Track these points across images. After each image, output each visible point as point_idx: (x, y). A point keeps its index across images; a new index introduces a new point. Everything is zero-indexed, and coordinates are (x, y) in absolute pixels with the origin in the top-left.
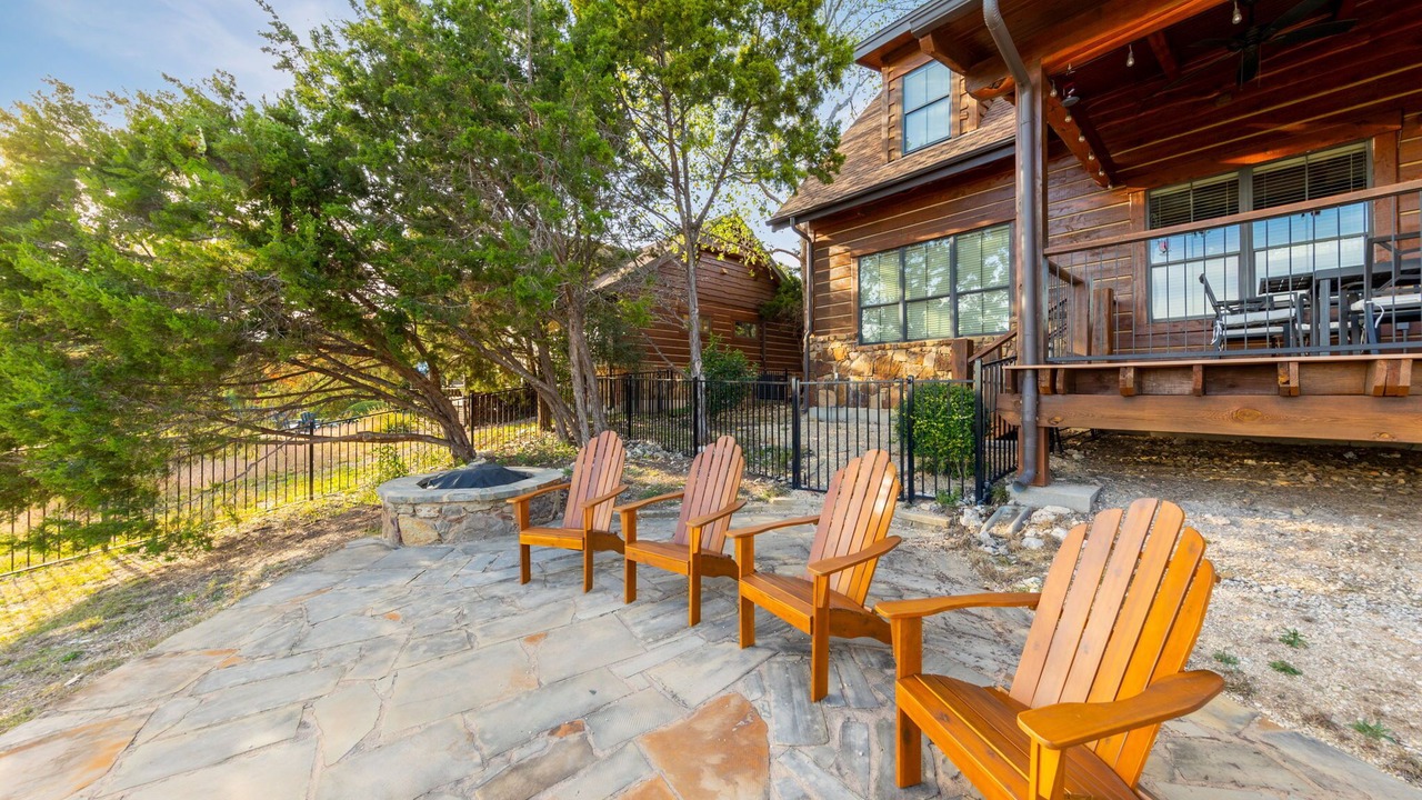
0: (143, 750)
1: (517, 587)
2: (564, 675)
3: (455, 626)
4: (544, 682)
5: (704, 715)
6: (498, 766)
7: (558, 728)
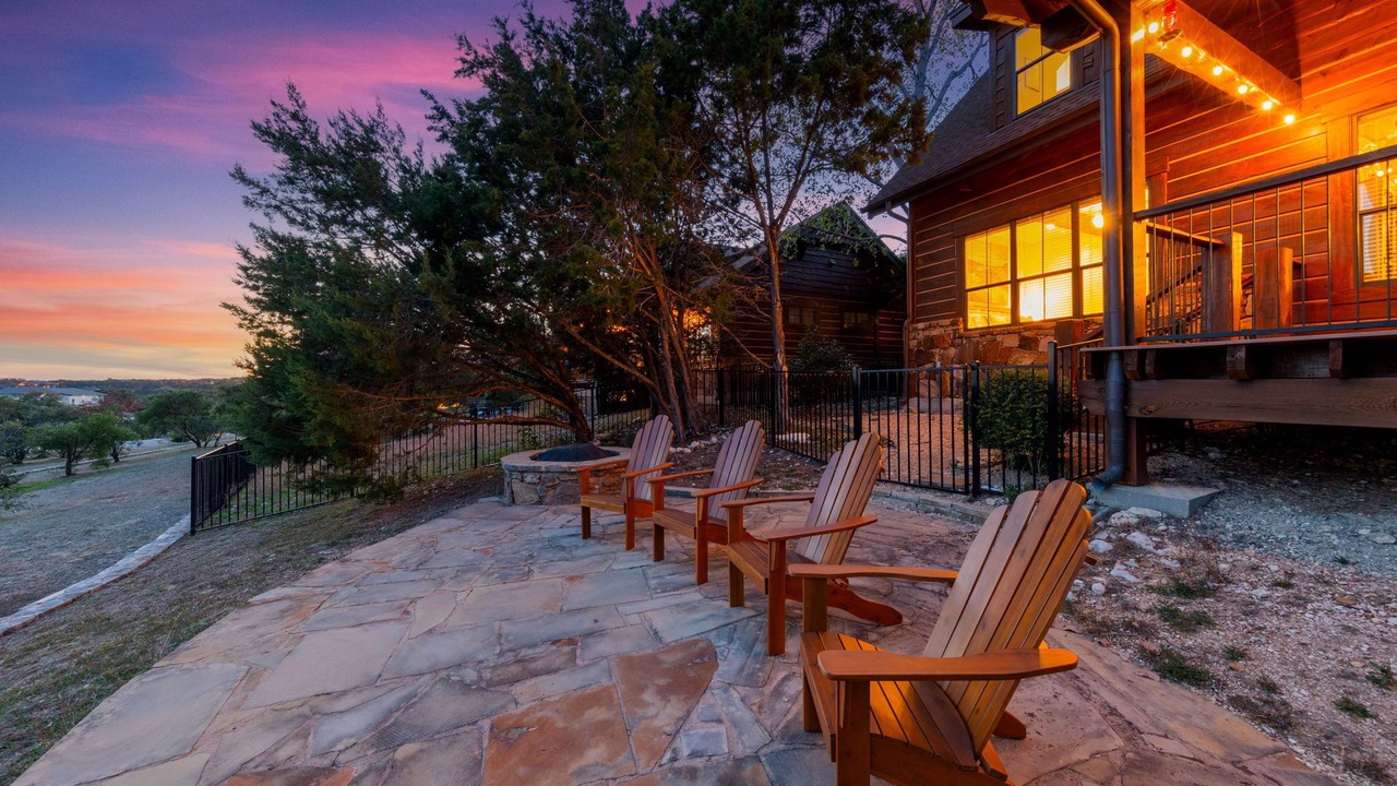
0: (322, 613)
1: (579, 541)
2: (581, 606)
3: (523, 563)
4: (565, 609)
5: (671, 649)
6: (510, 657)
7: (560, 640)
